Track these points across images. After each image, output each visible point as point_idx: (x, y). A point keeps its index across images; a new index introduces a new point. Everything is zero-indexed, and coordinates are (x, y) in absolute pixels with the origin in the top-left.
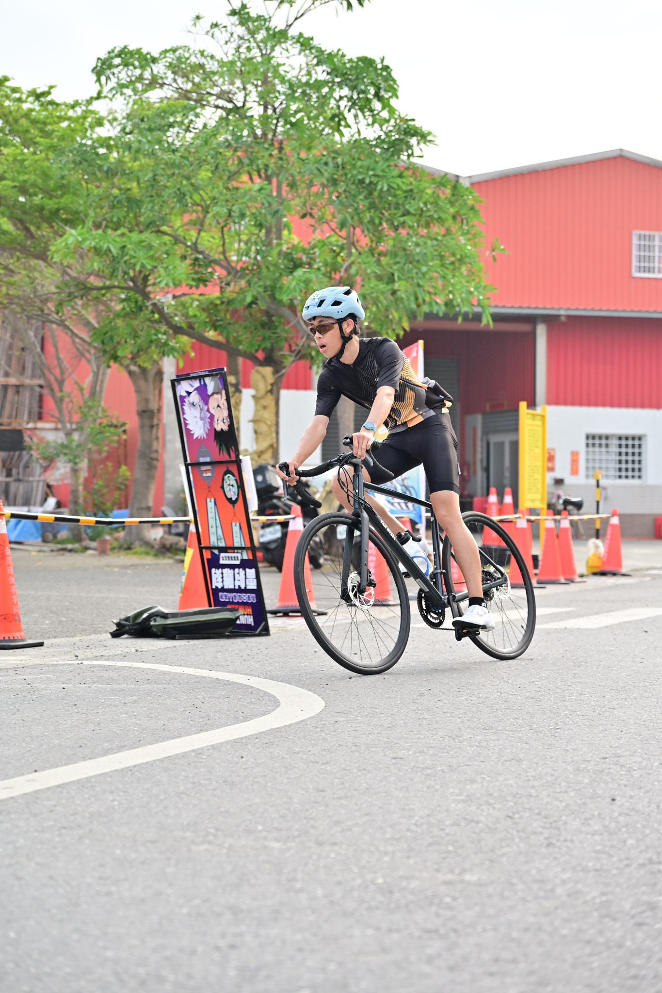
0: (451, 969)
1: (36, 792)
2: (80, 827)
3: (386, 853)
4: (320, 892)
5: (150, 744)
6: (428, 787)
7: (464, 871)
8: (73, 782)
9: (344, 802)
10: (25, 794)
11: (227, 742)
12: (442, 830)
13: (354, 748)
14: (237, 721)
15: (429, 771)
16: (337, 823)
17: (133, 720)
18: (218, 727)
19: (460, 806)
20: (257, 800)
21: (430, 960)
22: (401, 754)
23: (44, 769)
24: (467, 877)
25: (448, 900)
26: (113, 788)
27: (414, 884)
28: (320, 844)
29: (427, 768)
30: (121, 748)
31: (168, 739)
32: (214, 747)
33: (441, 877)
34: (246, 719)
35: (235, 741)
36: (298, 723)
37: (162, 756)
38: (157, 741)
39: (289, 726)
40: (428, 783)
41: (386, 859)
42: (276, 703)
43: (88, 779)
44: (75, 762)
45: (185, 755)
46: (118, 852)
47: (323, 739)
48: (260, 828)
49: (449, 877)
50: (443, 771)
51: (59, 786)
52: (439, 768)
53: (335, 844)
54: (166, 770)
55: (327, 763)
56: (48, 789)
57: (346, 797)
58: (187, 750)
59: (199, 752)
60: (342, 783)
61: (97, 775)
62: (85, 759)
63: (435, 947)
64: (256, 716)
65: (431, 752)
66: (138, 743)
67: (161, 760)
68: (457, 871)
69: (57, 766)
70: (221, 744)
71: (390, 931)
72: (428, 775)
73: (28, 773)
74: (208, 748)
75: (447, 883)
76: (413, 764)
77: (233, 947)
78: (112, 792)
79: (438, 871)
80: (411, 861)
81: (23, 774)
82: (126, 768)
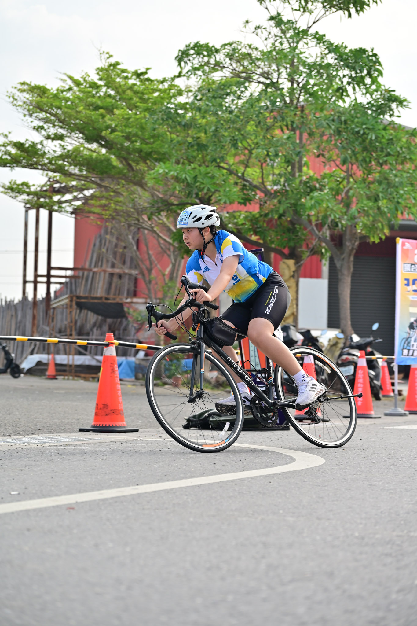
0: (398, 569)
1: (138, 494)
2: (167, 509)
3: (361, 524)
4: (318, 538)
5: (210, 475)
6: (391, 498)
7: (410, 532)
8: (162, 490)
9: (336, 502)
10: (131, 495)
11: (260, 476)
12: (399, 515)
13: (343, 480)
14: (267, 467)
15: (392, 491)
16: (331, 511)
17: (199, 465)
18: (254, 469)
19: (410, 506)
20: (280, 500)
21: (385, 565)
22: (374, 483)
23: (142, 484)
24: (412, 534)
25: (398, 542)
26: (187, 493)
27: (377, 536)
28: (318, 519)
29: (390, 490)
30: (191, 477)
31: (222, 473)
32: (252, 478)
33: (395, 534)
34: (272, 466)
35: (266, 476)
36: (307, 469)
37: (218, 481)
38: (215, 474)
39: (301, 470)
40: (390, 496)
41: (361, 526)
42: (293, 460)
43: (171, 490)
44: (162, 482)
45: (233, 481)
46: (191, 519)
47: (324, 476)
48: (281, 512)
49: (400, 534)
50: (401, 491)
51: (153, 492)
52: (399, 490)
53: (329, 519)
54: (221, 487)
55: (326, 486)
56: (146, 493)
57: (337, 500)
58: (235, 478)
59: (242, 480)
60: (335, 495)
61: (176, 488)
62: (168, 481)
63: (389, 560)
64: (280, 465)
65: (394, 483)
66: (203, 475)
67: (218, 483)
68: (405, 532)
69: (151, 483)
70: (257, 477)
71: (361, 553)
72: (390, 493)
73: (133, 486)
74: (248, 478)
75: (398, 536)
76: (381, 488)
77: (263, 557)
78: (187, 495)
79: (394, 531)
80: (377, 527)
81: (129, 486)
82: (196, 486)
